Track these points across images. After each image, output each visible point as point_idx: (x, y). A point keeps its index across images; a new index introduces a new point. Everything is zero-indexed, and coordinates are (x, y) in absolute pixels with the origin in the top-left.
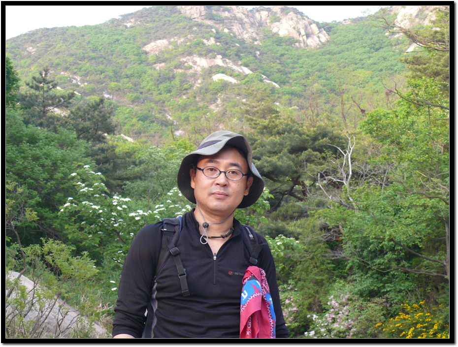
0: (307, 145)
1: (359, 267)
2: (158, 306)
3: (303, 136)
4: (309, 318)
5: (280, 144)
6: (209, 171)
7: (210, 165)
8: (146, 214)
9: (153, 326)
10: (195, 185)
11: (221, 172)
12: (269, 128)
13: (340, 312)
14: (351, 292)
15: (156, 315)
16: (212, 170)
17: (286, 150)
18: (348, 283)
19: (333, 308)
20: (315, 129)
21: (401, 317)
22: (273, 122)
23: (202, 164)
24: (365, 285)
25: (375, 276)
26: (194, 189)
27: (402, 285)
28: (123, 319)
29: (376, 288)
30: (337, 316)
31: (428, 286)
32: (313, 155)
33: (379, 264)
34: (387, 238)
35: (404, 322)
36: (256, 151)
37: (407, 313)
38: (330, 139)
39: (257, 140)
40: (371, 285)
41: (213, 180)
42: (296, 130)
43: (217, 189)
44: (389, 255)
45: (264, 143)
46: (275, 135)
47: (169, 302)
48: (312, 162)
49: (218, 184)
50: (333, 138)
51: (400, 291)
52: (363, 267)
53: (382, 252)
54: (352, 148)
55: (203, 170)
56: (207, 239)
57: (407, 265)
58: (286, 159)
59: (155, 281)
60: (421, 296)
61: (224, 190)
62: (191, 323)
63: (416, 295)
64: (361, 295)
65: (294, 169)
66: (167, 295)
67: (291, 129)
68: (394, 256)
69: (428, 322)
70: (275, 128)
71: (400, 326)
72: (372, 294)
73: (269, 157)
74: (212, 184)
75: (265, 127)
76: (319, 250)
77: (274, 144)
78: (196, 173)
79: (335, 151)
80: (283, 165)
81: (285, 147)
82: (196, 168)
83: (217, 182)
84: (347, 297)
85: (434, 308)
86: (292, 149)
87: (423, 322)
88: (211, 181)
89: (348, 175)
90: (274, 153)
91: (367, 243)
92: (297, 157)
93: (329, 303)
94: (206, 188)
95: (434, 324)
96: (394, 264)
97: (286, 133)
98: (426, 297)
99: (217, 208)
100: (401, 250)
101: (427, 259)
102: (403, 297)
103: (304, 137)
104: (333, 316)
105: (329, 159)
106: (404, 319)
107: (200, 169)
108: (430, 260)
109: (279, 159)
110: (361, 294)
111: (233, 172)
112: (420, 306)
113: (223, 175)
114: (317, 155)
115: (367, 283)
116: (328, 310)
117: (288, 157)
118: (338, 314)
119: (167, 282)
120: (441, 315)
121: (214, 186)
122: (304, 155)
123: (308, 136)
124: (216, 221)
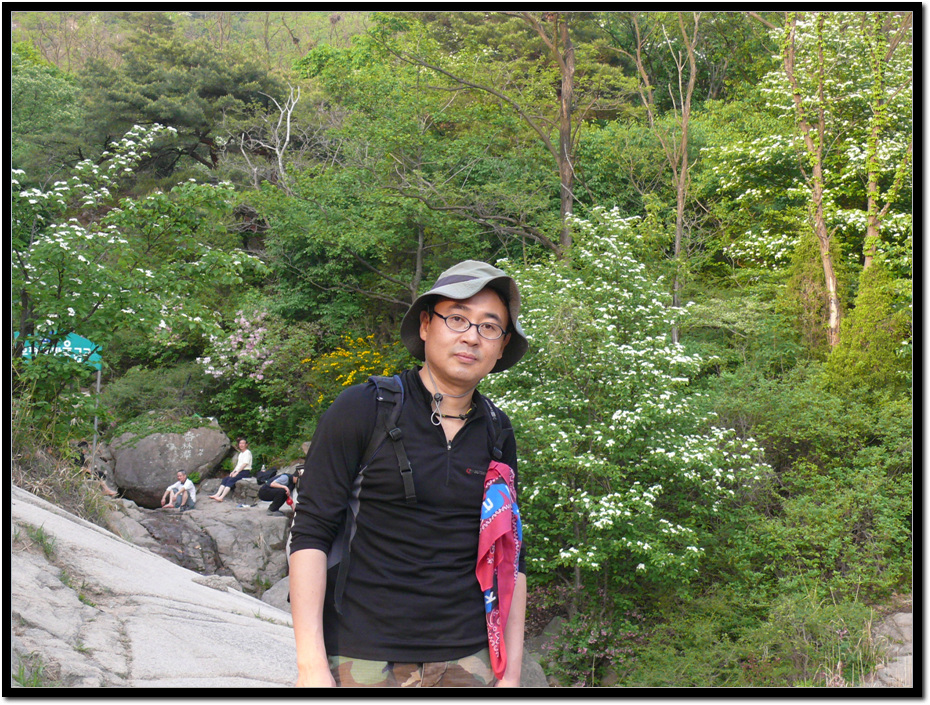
0: (227, 87)
1: (284, 275)
2: (361, 509)
3: (223, 74)
4: (204, 338)
5: (186, 81)
6: (454, 321)
7: (457, 312)
8: (46, 196)
9: (352, 538)
10: (429, 336)
11: (471, 325)
12: (172, 53)
13: (251, 335)
14: (269, 308)
15: (357, 522)
16: (457, 319)
17: (195, 91)
18: (267, 296)
19: (240, 328)
20: (242, 66)
21: (340, 354)
22: (179, 45)
23: (443, 309)
24: (292, 303)
25: (307, 290)
26: (424, 342)
27: (346, 308)
28: (313, 526)
29: (306, 308)
30: (246, 341)
31: (379, 313)
32: (234, 103)
33: (317, 275)
34: (341, 245)
35: (342, 361)
36: (151, 85)
37: (347, 349)
38: (261, 83)
39: (153, 70)
40: (301, 303)
41: (458, 335)
42: (213, 64)
43: (464, 350)
44: (331, 264)
45: (164, 75)
46: (179, 65)
47: (380, 507)
48: (231, 113)
49: (465, 342)
50: (265, 83)
51: (342, 317)
52: (291, 276)
53: (322, 258)
54: (294, 103)
55: (445, 319)
56: (439, 418)
57: (355, 281)
58: (194, 104)
59: (361, 473)
60: (370, 327)
61: (473, 351)
62: (412, 540)
63: (363, 324)
64: (284, 315)
65: (204, 119)
66: (381, 497)
67: (206, 61)
68: (340, 267)
69: (374, 365)
70: (180, 55)
71: (336, 366)
72: (297, 316)
73: (169, 96)
74: (456, 340)
75: (166, 51)
76: (230, 242)
77: (179, 79)
78: (431, 319)
79: (266, 102)
80: (189, 111)
81: (194, 87)
82: (432, 313)
83: (465, 339)
84: (263, 315)
85: (386, 346)
86: (204, 90)
87: (368, 365)
88: (456, 336)
89: (284, 141)
90: (176, 91)
91: (302, 243)
92: (210, 102)
93: (236, 321)
94: (446, 345)
95: (383, 369)
96: (336, 279)
97: (199, 66)
98: (377, 328)
99: (460, 376)
100: (350, 259)
101: (385, 278)
102: (343, 325)
103: (225, 75)
104: (241, 340)
105: (257, 114)
106: (344, 357)
107: (441, 317)
108: (388, 279)
109: (184, 102)
110: (284, 313)
111: (488, 326)
112: (367, 341)
113: (474, 329)
114: (240, 104)
115: (295, 300)
116: (234, 330)
117: (198, 102)
118: (248, 337)
119: (380, 479)
120: (394, 357)
121: (458, 343)
122: (221, 101)
123: (229, 74)
124: (454, 393)
